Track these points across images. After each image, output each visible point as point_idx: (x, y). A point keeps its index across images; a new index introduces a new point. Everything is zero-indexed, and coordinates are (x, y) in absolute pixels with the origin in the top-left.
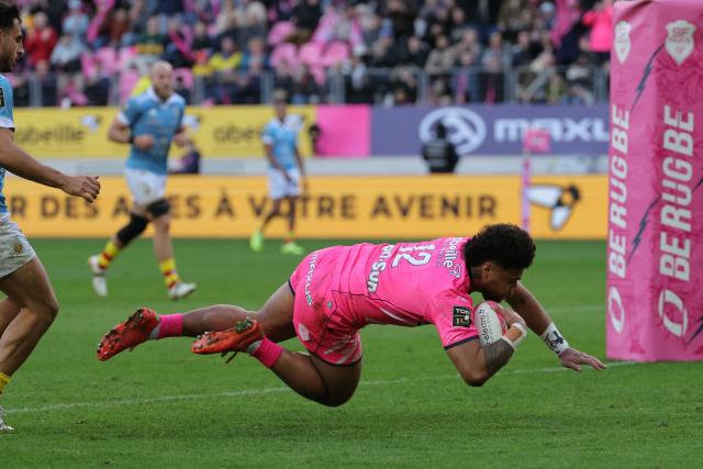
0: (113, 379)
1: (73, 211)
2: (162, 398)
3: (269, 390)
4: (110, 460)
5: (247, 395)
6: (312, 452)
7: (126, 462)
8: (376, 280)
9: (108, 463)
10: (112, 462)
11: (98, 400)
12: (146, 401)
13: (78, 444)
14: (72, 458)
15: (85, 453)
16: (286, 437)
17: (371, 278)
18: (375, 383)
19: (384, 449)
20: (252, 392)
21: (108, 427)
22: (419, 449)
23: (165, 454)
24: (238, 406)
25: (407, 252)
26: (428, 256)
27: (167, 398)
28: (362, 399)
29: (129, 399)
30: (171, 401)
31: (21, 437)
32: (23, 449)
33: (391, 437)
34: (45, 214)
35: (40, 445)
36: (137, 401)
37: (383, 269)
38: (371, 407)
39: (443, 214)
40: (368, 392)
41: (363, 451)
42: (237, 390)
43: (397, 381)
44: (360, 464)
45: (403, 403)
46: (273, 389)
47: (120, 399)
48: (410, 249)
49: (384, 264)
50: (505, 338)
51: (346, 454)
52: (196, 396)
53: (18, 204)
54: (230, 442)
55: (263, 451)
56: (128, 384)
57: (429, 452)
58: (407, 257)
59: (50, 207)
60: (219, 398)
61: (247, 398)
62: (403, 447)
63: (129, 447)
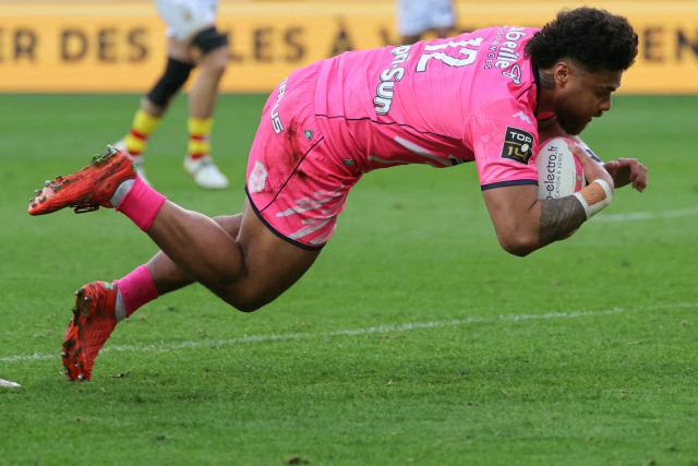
0: (171, 309)
1: (109, 52)
2: (246, 338)
3: (410, 326)
4: (165, 433)
5: (376, 332)
6: (476, 421)
7: (191, 436)
8: (390, 94)
9: (163, 438)
10: (168, 437)
11: (147, 342)
12: (221, 342)
13: (117, 409)
14: (106, 430)
15: (127, 424)
16: (437, 398)
17: (381, 92)
18: (575, 314)
19: (588, 416)
20: (384, 329)
21: (163, 383)
22: (642, 416)
23: (250, 425)
24: (363, 350)
25: (440, 51)
26: (473, 55)
27: (255, 337)
28: (554, 339)
29: (194, 340)
30: (259, 343)
31: (28, 399)
32: (31, 417)
33: (597, 398)
34: (66, 57)
35: (59, 411)
36: (207, 343)
37: (399, 77)
38: (568, 352)
39: (679, 56)
40: (563, 329)
41: (554, 419)
42: (361, 327)
43: (608, 312)
44: (550, 439)
45: (615, 345)
46: (416, 325)
47: (180, 340)
48: (444, 46)
49: (401, 70)
50: (579, 196)
51: (528, 424)
52: (297, 336)
53: (25, 41)
54: (350, 407)
55: (400, 420)
56: (193, 317)
57: (657, 421)
58: (439, 56)
59: (74, 45)
60: (334, 337)
61: (376, 338)
62: (617, 412)
63: (195, 413)
